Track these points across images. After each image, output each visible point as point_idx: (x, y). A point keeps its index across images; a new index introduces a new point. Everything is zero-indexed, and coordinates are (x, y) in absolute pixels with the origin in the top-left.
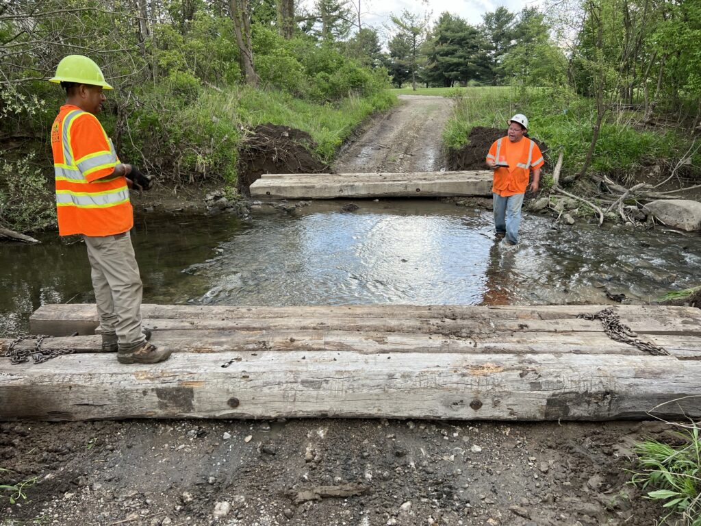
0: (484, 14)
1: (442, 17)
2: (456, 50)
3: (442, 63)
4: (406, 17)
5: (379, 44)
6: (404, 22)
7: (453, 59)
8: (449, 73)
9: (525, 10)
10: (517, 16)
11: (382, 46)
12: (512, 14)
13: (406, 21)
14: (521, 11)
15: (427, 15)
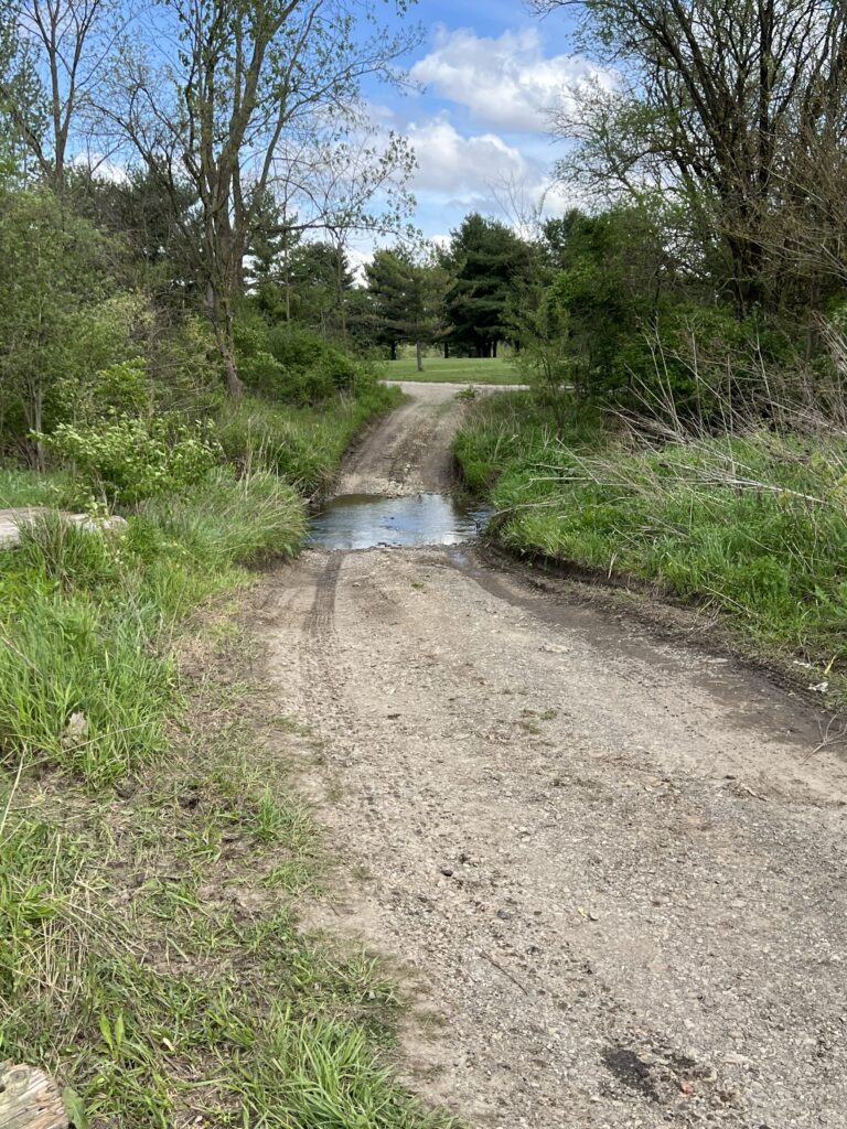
0: (543, 222)
1: (467, 223)
2: (495, 287)
3: (471, 310)
5: (347, 271)
7: (490, 303)
8: (486, 329)
11: (355, 275)
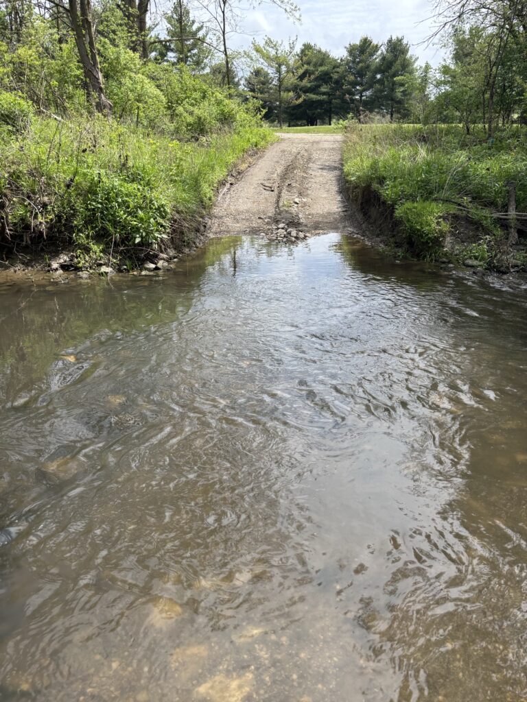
0: (348, 46)
1: (304, 48)
2: (319, 87)
3: (306, 101)
4: (269, 45)
6: (267, 51)
7: (316, 96)
8: (313, 111)
9: (390, 41)
10: (382, 47)
12: (377, 46)
13: (270, 49)
14: (386, 42)
15: (291, 42)
